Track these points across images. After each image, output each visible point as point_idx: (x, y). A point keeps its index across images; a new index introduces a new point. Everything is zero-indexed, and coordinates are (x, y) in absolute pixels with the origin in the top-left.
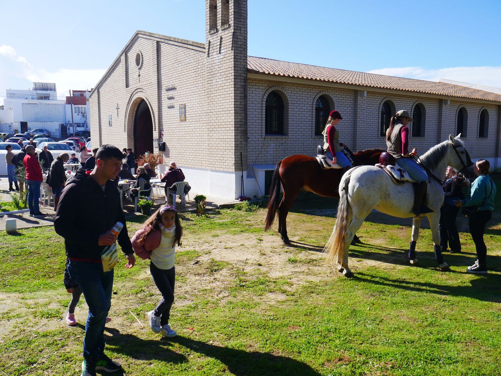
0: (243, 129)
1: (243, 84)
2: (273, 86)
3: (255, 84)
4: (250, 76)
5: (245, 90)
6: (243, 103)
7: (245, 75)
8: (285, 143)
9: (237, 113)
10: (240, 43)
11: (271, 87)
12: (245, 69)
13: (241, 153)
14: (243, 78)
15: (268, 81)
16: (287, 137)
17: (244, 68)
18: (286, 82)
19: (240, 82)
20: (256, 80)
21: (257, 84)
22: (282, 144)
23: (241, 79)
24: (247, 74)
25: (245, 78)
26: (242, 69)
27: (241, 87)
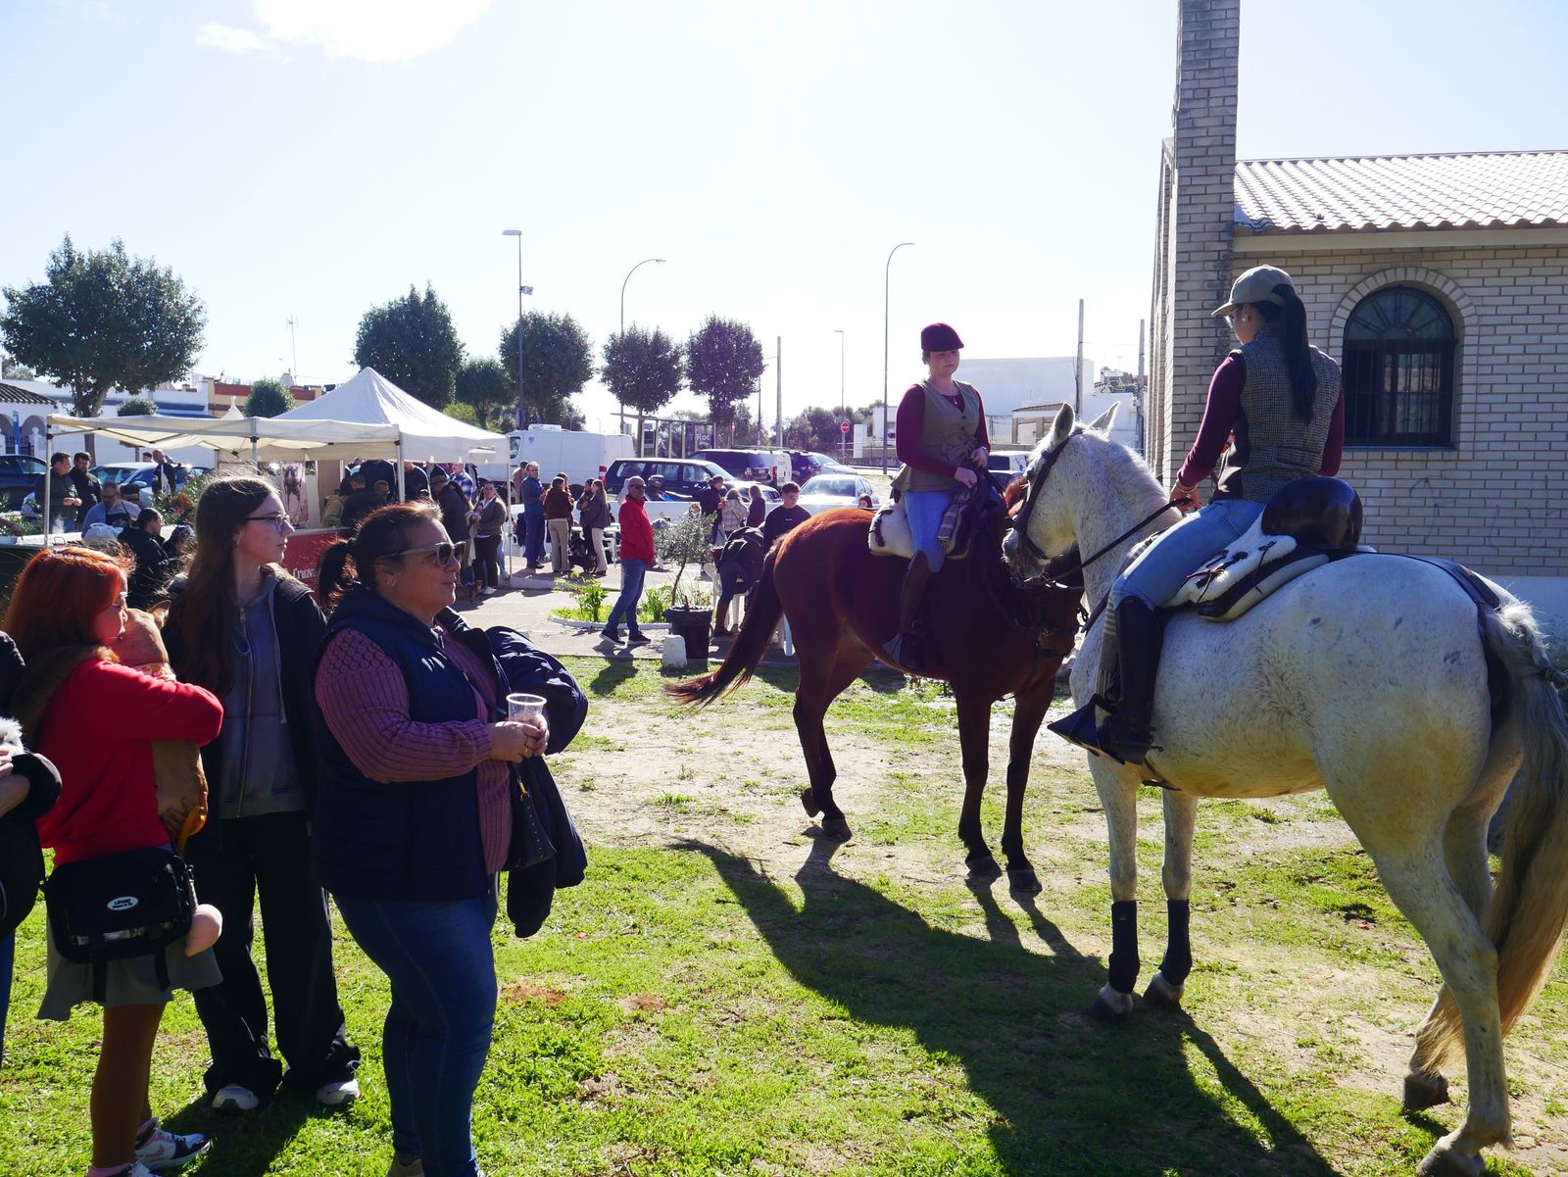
1: (1213, 275)
2: (1384, 270)
4: (1246, 245)
6: (1212, 342)
7: (1224, 246)
8: (1441, 478)
9: (1187, 375)
10: (1207, 142)
11: (1372, 274)
12: (1223, 226)
14: (1215, 256)
15: (1361, 252)
16: (1453, 455)
17: (1220, 221)
18: (1452, 249)
19: (1203, 271)
21: (1307, 271)
22: (1426, 480)
23: (1204, 262)
24: (1230, 243)
25: (1221, 255)
26: (1209, 227)
27: (1206, 288)
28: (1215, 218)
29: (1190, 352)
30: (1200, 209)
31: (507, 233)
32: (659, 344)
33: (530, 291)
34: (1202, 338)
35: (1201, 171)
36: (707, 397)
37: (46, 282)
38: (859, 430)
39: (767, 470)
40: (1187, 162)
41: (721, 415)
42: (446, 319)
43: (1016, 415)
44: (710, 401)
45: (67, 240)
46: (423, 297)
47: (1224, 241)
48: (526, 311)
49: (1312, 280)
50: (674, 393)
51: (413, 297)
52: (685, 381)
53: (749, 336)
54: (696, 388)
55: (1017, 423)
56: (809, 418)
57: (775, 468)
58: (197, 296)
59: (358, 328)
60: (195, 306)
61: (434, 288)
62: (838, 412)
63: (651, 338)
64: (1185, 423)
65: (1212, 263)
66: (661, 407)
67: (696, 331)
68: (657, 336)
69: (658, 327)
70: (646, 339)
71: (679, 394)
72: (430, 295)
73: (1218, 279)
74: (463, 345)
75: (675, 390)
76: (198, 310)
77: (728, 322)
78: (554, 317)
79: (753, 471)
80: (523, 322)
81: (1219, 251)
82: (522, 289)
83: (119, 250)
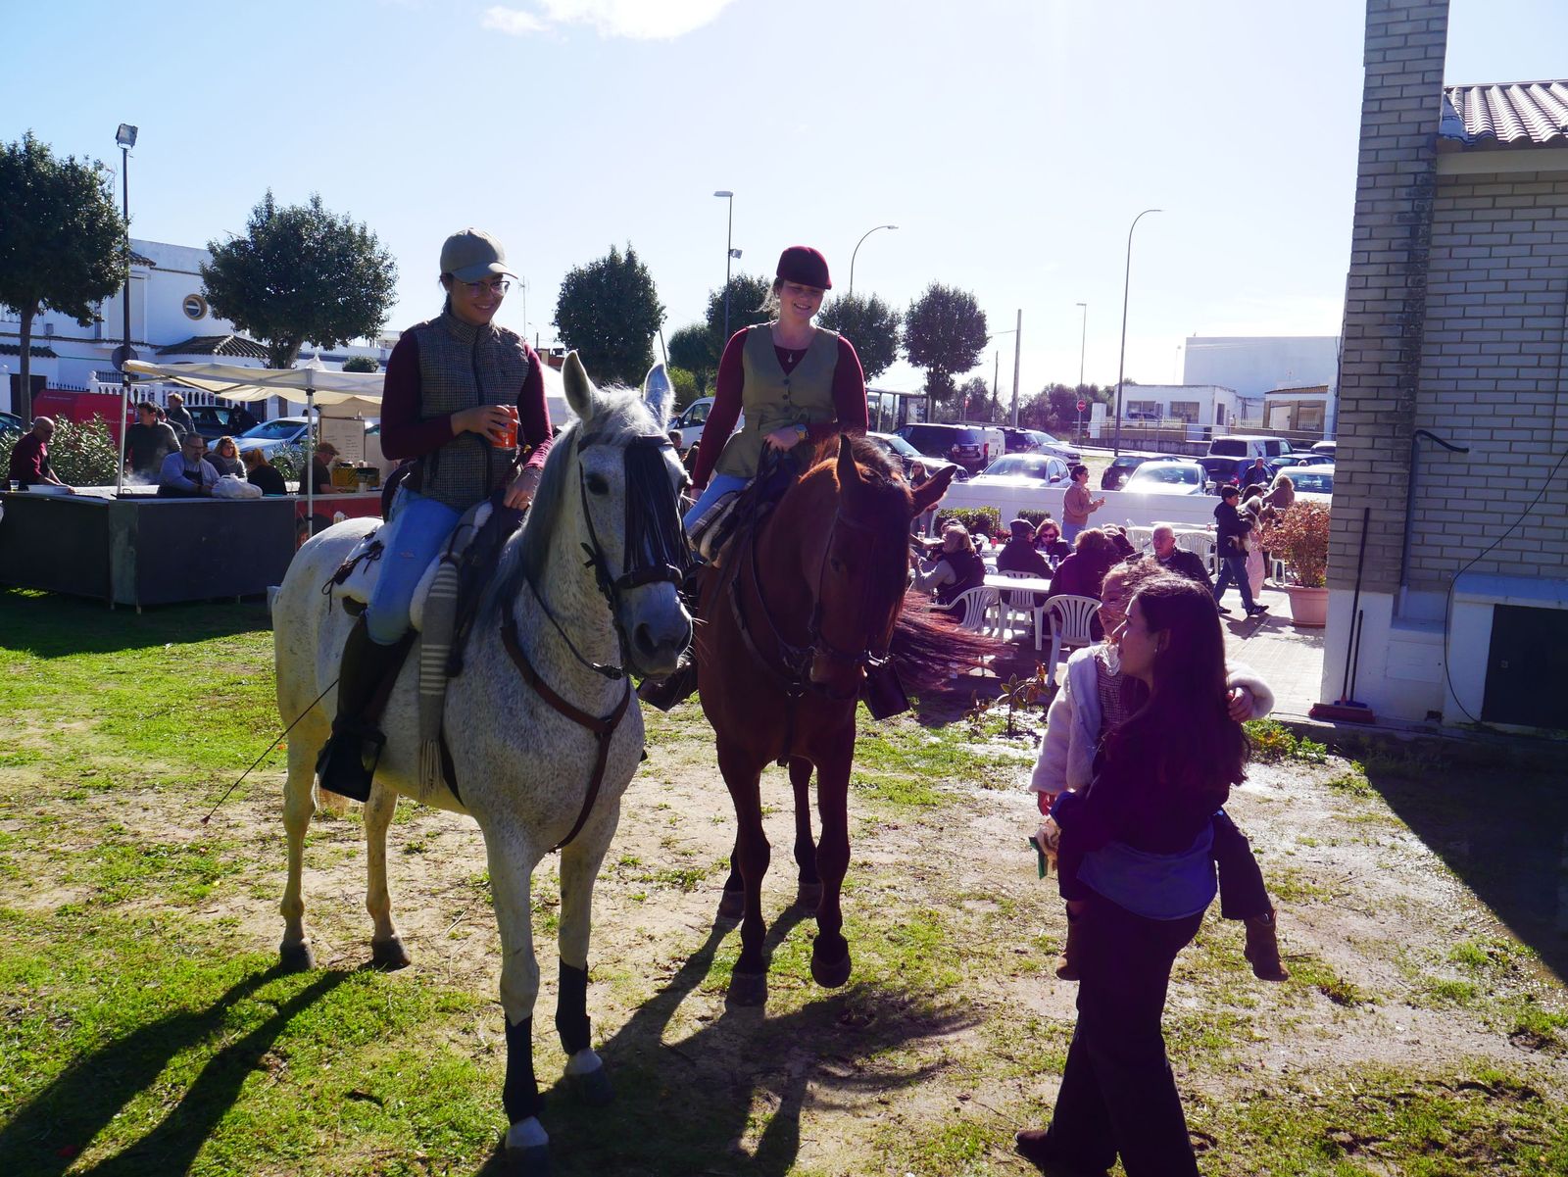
0: (1391, 406)
1: (1406, 206)
3: (1529, 201)
4: (1454, 165)
5: (1413, 234)
6: (1402, 294)
7: (1423, 167)
9: (1363, 338)
10: (1406, 28)
12: (1422, 140)
13: (1367, 510)
14: (1410, 180)
17: (1419, 133)
19: (1393, 199)
20: (1496, 183)
21: (1540, 201)
23: (1394, 188)
24: (1432, 162)
25: (1419, 178)
26: (1403, 142)
27: (1395, 222)
28: (1413, 129)
29: (1369, 307)
30: (1394, 118)
31: (718, 194)
32: (875, 311)
33: (739, 254)
34: (1386, 288)
35: (1397, 68)
36: (925, 369)
37: (246, 235)
38: (1098, 409)
39: (977, 448)
40: (1378, 56)
41: (938, 387)
42: (647, 281)
43: (1269, 398)
44: (929, 374)
45: (269, 196)
46: (624, 258)
47: (1423, 160)
48: (735, 274)
49: (1548, 213)
50: (889, 364)
51: (614, 258)
52: (901, 352)
53: (973, 306)
54: (915, 360)
55: (1270, 406)
56: (1051, 396)
57: (986, 446)
58: (390, 251)
59: (559, 289)
60: (387, 263)
61: (634, 248)
62: (1082, 389)
63: (867, 306)
64: (1357, 400)
65: (1404, 190)
66: (874, 378)
67: (917, 299)
68: (873, 304)
69: (875, 295)
70: (861, 307)
71: (894, 365)
72: (631, 256)
73: (1413, 211)
74: (663, 308)
75: (890, 359)
76: (390, 266)
77: (951, 291)
78: (763, 280)
79: (960, 447)
80: (731, 286)
81: (1415, 174)
82: (730, 252)
83: (316, 205)
